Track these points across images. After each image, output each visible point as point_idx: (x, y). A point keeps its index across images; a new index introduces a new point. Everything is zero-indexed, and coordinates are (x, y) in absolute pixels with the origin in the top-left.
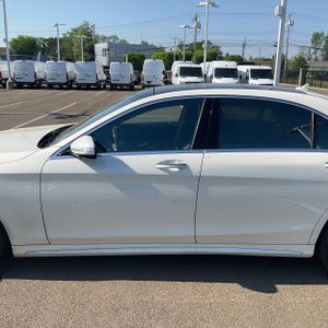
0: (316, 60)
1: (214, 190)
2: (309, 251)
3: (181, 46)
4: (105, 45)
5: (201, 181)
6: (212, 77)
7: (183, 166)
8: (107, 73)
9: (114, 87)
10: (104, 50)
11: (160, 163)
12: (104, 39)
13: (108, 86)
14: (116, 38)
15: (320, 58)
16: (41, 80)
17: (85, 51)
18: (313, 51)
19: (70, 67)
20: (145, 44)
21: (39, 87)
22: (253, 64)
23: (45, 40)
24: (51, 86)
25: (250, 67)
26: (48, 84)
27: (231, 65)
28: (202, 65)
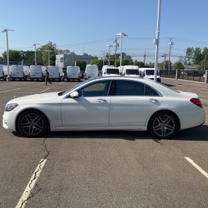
0: (189, 64)
1: (115, 108)
2: (145, 128)
3: (107, 56)
4: (62, 56)
5: (111, 105)
6: (124, 74)
7: (105, 101)
8: (65, 72)
9: (69, 80)
10: (62, 59)
12: (61, 52)
13: (66, 80)
14: (68, 51)
15: (192, 63)
16: (26, 76)
17: (50, 59)
19: (44, 68)
20: (86, 55)
21: (25, 80)
22: (148, 67)
23: (25, 52)
24: (32, 80)
25: (146, 69)
26: (31, 78)
27: (135, 67)
28: (119, 68)
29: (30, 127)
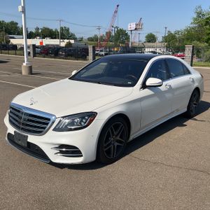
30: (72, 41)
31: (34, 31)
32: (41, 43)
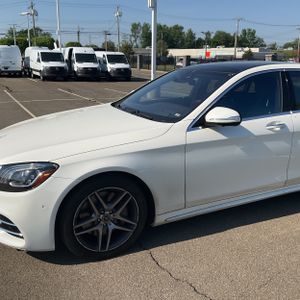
0: (137, 47)
11: (268, 126)
15: (140, 45)
18: (133, 39)
25: (106, 53)
27: (89, 51)
29: (100, 229)
30: (255, 50)
31: (203, 37)
32: (208, 54)
